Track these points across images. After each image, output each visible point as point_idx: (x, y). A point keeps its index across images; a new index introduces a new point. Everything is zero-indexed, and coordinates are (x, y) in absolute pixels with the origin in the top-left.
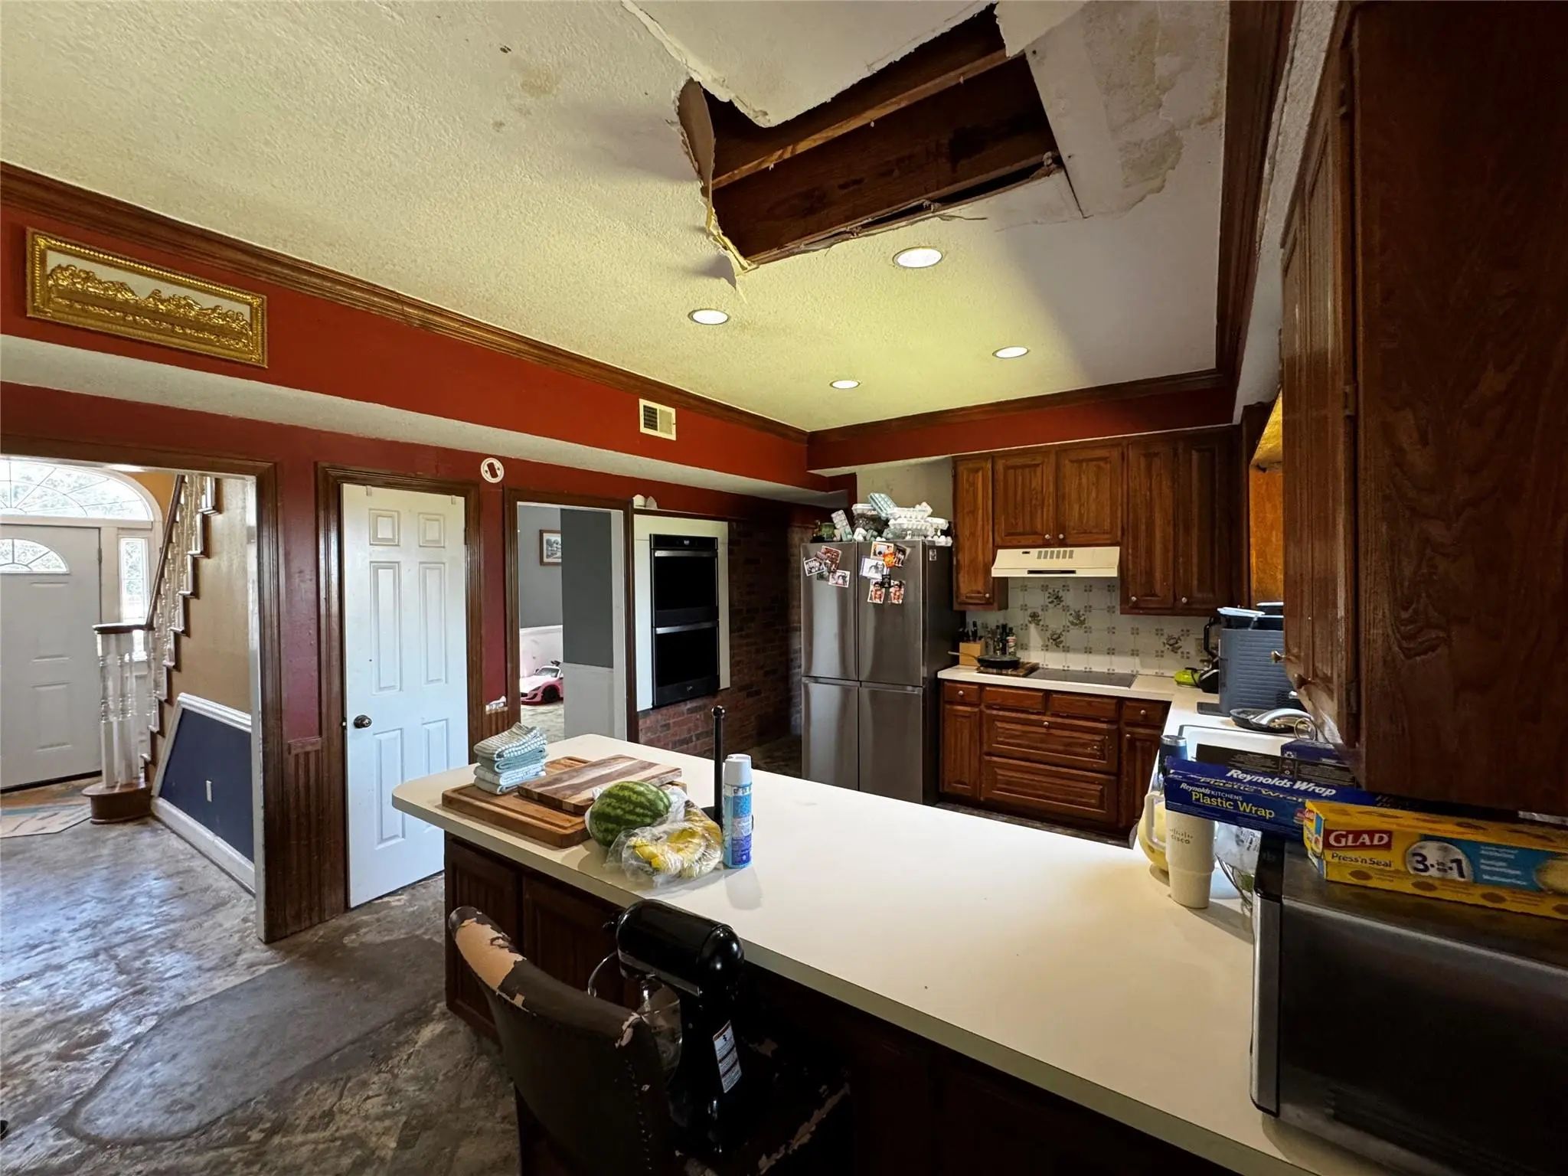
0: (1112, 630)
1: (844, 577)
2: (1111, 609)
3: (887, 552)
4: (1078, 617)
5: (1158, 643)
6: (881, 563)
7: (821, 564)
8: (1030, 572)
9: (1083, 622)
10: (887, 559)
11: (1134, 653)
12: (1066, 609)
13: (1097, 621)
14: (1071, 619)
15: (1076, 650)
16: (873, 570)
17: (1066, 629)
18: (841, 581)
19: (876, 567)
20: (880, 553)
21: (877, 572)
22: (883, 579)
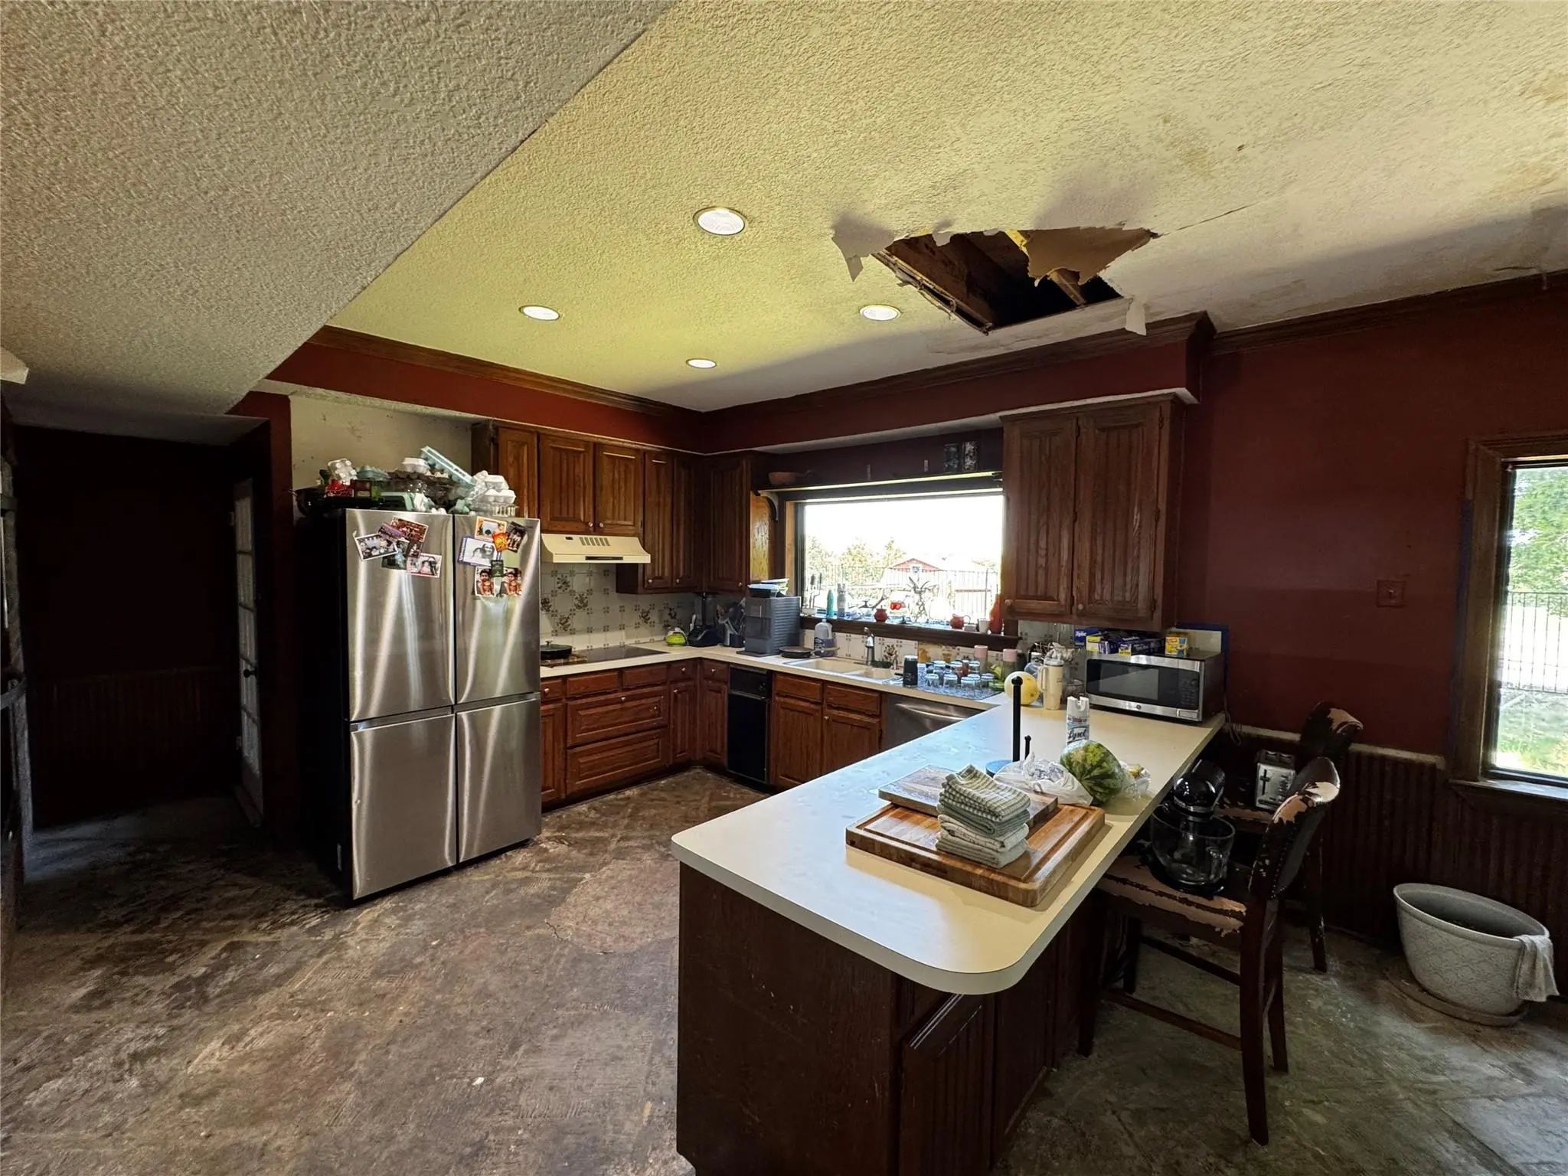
0: (606, 611)
1: (432, 564)
2: (606, 592)
3: (498, 531)
4: (582, 601)
5: (636, 617)
6: (489, 545)
7: (389, 543)
8: (588, 558)
9: (585, 605)
10: (498, 541)
11: (622, 627)
12: (572, 592)
13: (596, 602)
14: (577, 602)
15: (581, 632)
16: (479, 554)
17: (572, 613)
18: (427, 569)
19: (483, 550)
20: (488, 532)
21: (483, 557)
22: (492, 566)
